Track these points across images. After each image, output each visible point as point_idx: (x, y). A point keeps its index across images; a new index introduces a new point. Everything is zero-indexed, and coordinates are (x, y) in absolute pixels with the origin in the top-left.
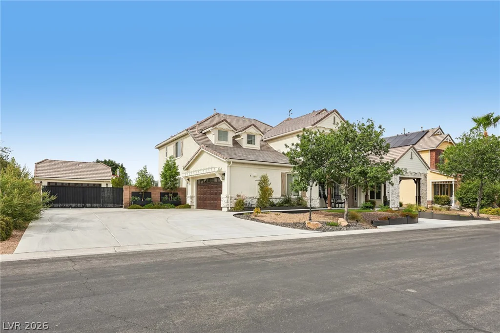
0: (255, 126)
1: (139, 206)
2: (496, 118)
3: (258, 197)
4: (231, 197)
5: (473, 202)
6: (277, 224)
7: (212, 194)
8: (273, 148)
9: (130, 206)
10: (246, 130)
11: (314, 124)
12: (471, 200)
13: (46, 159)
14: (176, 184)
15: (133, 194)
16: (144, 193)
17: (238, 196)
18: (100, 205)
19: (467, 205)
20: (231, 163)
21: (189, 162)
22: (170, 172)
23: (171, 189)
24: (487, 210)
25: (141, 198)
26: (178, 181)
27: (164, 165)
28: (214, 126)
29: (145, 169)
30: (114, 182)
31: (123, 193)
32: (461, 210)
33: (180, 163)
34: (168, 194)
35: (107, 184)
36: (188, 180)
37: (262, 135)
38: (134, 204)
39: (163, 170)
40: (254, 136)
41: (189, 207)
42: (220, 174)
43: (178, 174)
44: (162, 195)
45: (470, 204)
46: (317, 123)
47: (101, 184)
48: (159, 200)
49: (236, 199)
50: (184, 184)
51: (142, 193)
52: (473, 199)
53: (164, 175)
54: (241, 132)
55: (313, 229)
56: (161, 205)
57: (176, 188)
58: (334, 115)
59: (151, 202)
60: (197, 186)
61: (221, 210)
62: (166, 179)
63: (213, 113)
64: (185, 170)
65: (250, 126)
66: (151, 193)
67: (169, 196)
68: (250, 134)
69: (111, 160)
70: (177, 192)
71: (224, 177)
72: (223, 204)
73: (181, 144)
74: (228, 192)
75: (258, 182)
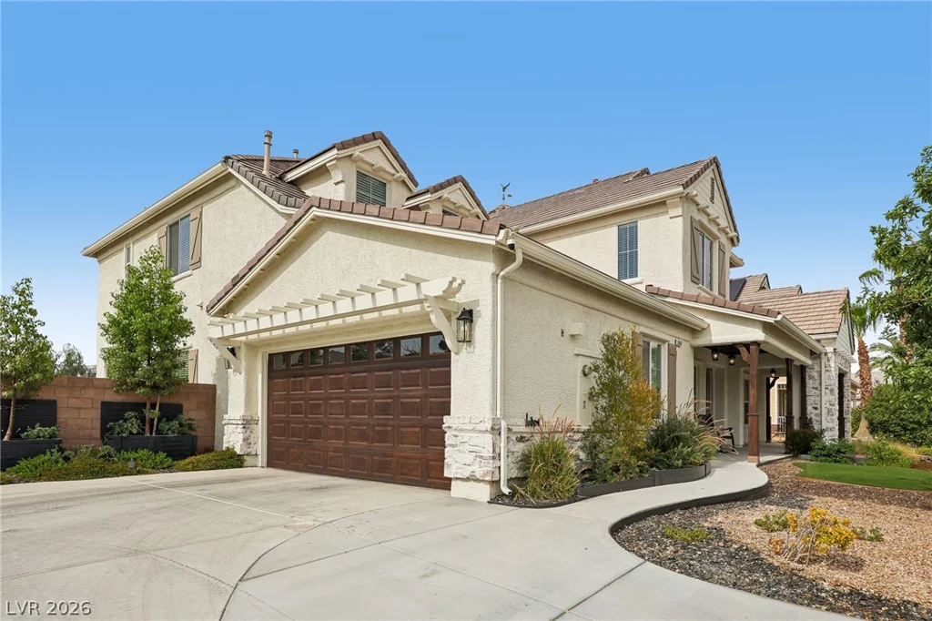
0: (466, 188)
3: (585, 427)
4: (509, 430)
7: (359, 410)
10: (444, 193)
16: (18, 402)
17: (532, 423)
20: (519, 256)
21: (236, 281)
23: (155, 387)
26: (179, 359)
29: (22, 293)
34: (138, 407)
36: (232, 351)
39: (114, 311)
41: (234, 460)
43: (185, 328)
44: (111, 413)
48: (97, 434)
49: (521, 439)
50: (204, 372)
53: (119, 329)
54: (428, 196)
56: (107, 457)
57: (177, 382)
58: (712, 172)
59: (53, 442)
60: (270, 377)
62: (131, 347)
64: (215, 315)
65: (455, 180)
66: (52, 402)
67: (143, 419)
68: (451, 207)
70: (175, 400)
71: (471, 329)
72: (456, 462)
73: (193, 226)
74: (494, 409)
75: (589, 362)
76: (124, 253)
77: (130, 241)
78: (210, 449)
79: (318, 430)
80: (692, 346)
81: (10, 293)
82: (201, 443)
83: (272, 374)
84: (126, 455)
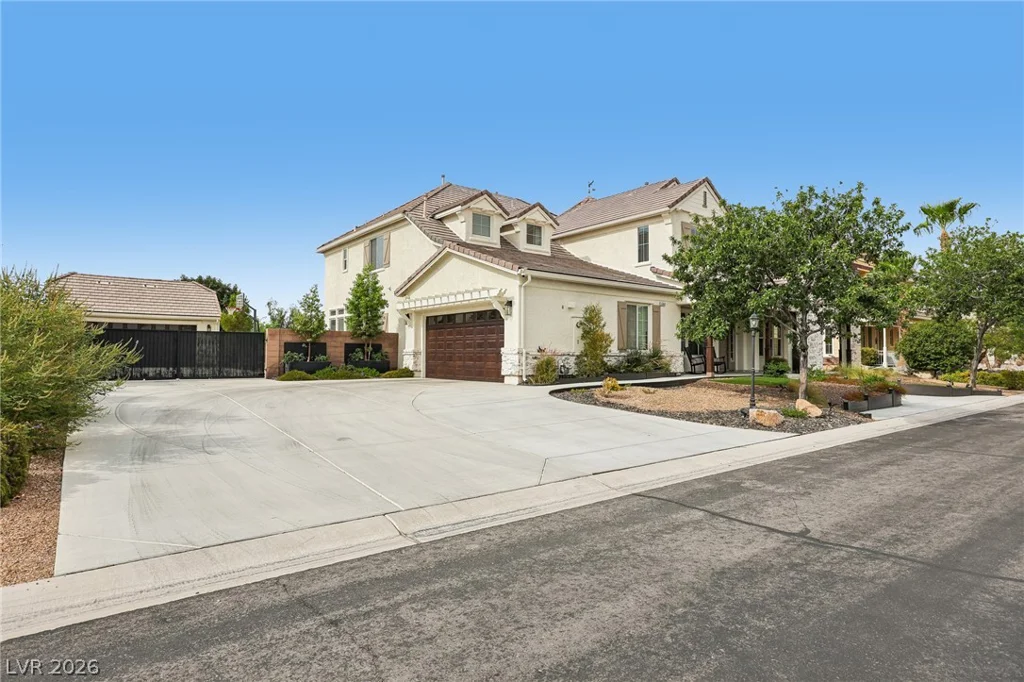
0: (543, 208)
1: (304, 374)
2: (965, 207)
3: (578, 353)
4: (527, 353)
5: (935, 359)
6: (673, 415)
7: (470, 346)
8: (572, 253)
9: (280, 373)
10: (527, 216)
11: (673, 205)
12: (933, 356)
13: (72, 271)
14: (379, 324)
15: (288, 347)
16: (313, 344)
17: (540, 350)
18: (214, 373)
19: (923, 365)
20: (529, 278)
21: (410, 280)
22: (367, 301)
23: (369, 335)
24: (962, 374)
25: (306, 355)
27: (352, 286)
28: (465, 203)
29: (313, 291)
30: (226, 321)
31: (264, 344)
32: (910, 374)
33: (389, 281)
34: (361, 346)
35: (209, 327)
36: (408, 315)
37: (555, 225)
38: (291, 368)
39: (351, 297)
40: (540, 228)
41: (409, 373)
42: (501, 303)
43: (383, 304)
44: (349, 349)
45: (927, 364)
46: (677, 202)
47: (195, 327)
48: (344, 359)
49: (536, 358)
50: (391, 326)
51: (307, 344)
52: (936, 354)
53: (353, 307)
54: (516, 219)
55: (769, 428)
57: (382, 332)
58: (703, 188)
59: (327, 364)
60: (427, 330)
61: (503, 382)
62: (359, 315)
63: (442, 183)
64: (401, 296)
65: (534, 206)
66: (325, 344)
67: (364, 352)
68: (532, 223)
69: (212, 277)
70: (378, 342)
71: (511, 309)
72: (507, 368)
73: (385, 242)
74: (520, 343)
75: (578, 320)
76: (342, 253)
77: (347, 246)
78: (396, 369)
79: (451, 357)
80: (678, 305)
81: (309, 292)
82: (391, 366)
83: (428, 328)
84: (360, 369)
